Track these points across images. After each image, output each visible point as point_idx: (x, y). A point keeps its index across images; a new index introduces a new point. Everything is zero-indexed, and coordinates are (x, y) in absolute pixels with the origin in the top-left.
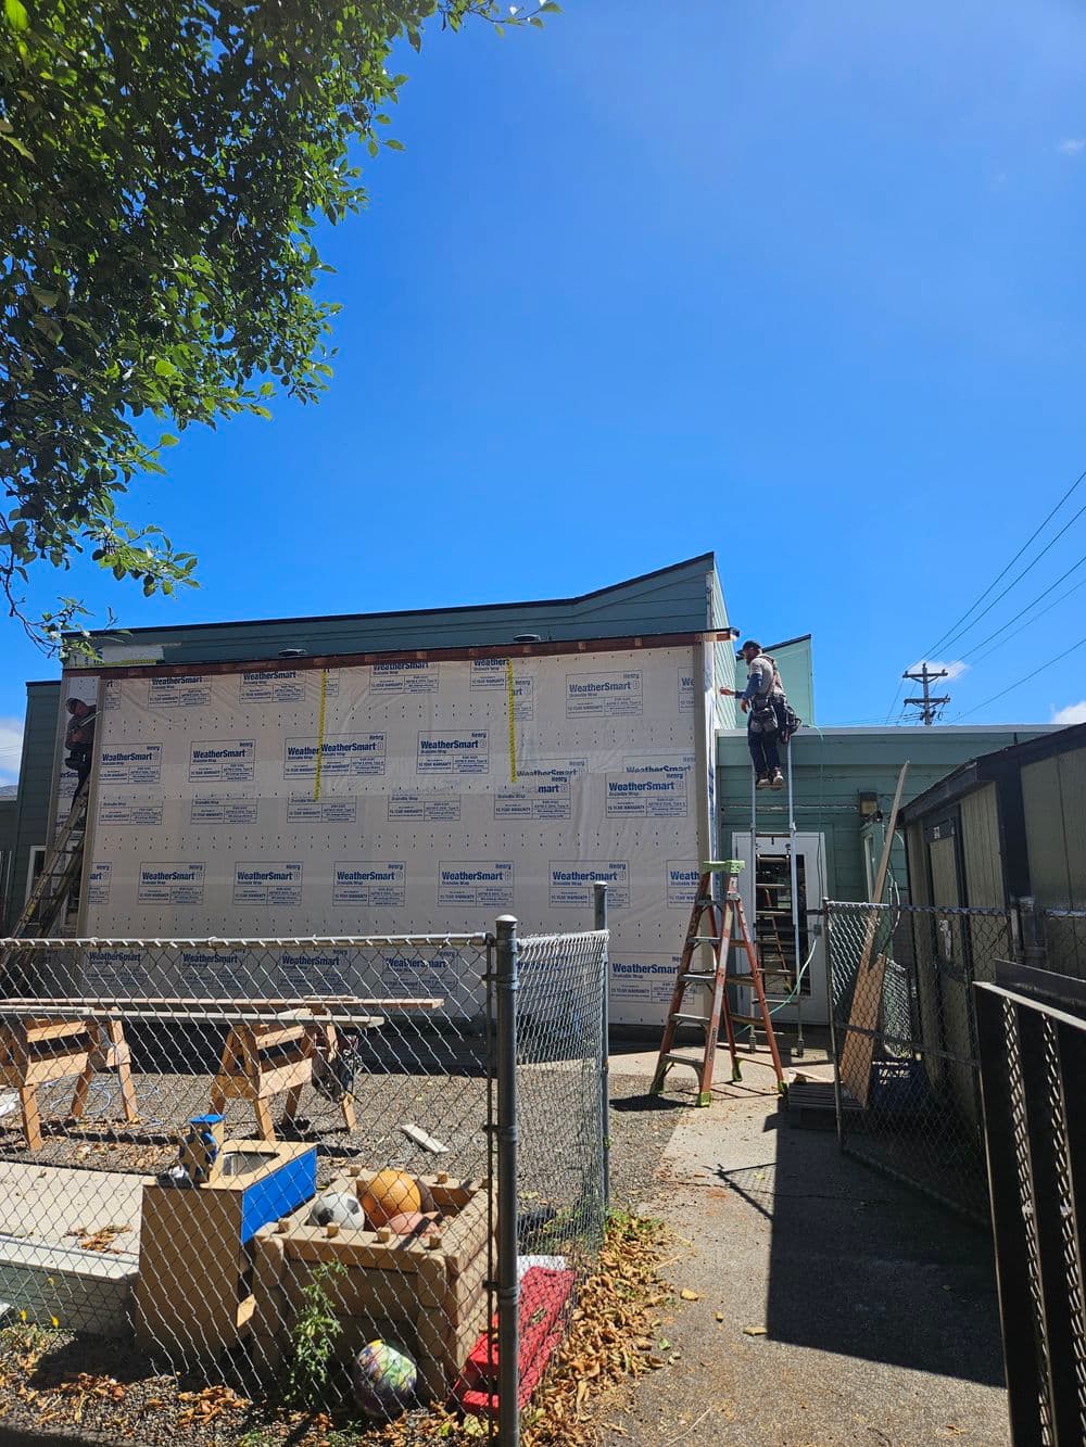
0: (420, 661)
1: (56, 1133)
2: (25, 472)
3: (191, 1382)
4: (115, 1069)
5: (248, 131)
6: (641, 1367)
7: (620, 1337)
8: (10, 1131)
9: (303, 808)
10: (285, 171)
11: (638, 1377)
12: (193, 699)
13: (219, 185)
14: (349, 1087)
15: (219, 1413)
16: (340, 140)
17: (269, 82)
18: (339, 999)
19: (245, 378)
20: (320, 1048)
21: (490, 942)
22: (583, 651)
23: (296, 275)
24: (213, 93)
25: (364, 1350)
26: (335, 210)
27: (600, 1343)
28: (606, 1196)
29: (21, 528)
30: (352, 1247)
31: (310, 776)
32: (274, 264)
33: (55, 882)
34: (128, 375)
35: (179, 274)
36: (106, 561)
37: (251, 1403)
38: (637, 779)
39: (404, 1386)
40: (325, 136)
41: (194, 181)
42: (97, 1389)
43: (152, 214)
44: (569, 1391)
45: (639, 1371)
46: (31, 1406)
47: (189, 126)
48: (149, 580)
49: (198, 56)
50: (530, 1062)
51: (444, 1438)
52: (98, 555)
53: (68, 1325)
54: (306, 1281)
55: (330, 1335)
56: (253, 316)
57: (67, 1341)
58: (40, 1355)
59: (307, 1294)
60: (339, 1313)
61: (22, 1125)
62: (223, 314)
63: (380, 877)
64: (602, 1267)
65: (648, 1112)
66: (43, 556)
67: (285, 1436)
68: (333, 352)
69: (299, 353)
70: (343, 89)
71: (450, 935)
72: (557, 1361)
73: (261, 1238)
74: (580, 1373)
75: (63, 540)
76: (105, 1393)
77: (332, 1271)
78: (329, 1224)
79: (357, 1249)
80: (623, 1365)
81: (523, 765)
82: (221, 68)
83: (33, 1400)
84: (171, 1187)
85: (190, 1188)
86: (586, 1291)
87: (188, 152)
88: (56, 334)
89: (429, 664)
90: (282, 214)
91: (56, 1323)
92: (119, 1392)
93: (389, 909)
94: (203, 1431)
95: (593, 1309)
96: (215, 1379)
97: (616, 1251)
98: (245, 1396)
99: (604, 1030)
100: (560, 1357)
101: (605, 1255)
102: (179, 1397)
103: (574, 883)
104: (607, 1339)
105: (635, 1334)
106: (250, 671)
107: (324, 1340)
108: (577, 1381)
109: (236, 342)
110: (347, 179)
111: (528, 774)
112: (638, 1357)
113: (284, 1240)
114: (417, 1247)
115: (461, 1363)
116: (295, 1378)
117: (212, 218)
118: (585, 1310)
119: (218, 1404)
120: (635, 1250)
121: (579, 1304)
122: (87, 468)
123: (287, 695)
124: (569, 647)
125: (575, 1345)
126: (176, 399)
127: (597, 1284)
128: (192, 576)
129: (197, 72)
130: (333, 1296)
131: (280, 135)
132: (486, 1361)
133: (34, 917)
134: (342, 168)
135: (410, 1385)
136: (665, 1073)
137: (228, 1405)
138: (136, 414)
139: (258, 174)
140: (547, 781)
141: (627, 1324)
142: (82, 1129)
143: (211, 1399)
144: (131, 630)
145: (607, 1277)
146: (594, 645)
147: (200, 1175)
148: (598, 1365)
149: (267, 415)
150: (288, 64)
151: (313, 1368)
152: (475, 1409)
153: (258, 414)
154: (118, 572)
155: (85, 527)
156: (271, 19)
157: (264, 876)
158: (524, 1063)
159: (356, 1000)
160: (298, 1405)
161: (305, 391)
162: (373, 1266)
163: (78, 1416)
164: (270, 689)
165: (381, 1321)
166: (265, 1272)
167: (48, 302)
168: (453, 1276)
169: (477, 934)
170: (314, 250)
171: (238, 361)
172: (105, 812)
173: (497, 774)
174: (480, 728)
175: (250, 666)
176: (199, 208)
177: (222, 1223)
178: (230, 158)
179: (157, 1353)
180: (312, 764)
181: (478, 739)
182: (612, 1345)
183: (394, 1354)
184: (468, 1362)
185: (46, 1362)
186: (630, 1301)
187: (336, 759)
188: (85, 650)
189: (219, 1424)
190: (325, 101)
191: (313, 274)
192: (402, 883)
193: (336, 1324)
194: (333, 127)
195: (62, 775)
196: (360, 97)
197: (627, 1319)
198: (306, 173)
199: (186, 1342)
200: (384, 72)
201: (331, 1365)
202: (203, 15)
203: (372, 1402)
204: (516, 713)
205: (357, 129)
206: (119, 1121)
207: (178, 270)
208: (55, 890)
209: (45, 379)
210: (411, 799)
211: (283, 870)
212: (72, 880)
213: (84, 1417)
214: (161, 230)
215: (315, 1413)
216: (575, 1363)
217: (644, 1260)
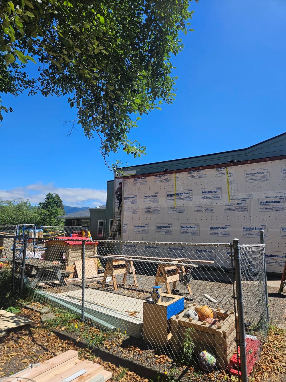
0: (201, 169)
1: (120, 287)
2: (107, 131)
3: (157, 353)
4: (132, 273)
5: (153, 36)
6: (284, 372)
7: (276, 362)
8: (110, 285)
9: (172, 210)
10: (163, 44)
11: (283, 374)
12: (144, 183)
13: (146, 52)
14: (189, 283)
15: (165, 362)
16: (176, 33)
17: (158, 22)
18: (184, 259)
19: (154, 100)
20: (181, 272)
21: (231, 246)
22: (250, 163)
23: (166, 71)
24: (144, 29)
25: (202, 352)
26: (176, 52)
27: (270, 362)
28: (268, 321)
29: (107, 144)
30: (197, 325)
31: (173, 201)
32: (161, 69)
33: (115, 228)
34: (129, 104)
35: (139, 76)
36: (126, 150)
37: (173, 361)
38: (269, 200)
39: (213, 364)
40: (173, 32)
41: (140, 52)
42: (136, 350)
43: (133, 63)
44: (262, 374)
45: (283, 372)
46: (121, 352)
47: (139, 39)
48: (135, 154)
49: (140, 20)
50: (245, 280)
51: (226, 380)
52: (124, 149)
53: (128, 334)
54: (185, 332)
55: (192, 347)
56: (156, 84)
57: (128, 338)
58: (122, 340)
59: (185, 335)
60: (194, 342)
61: (113, 284)
62: (149, 85)
63: (192, 228)
64: (268, 341)
65: (278, 298)
66: (112, 150)
67: (182, 371)
68: (176, 90)
69: (167, 91)
70: (177, 19)
71: (219, 243)
72: (257, 365)
73: (172, 319)
74: (264, 370)
75: (116, 146)
76: (138, 352)
77: (191, 330)
78: (189, 318)
79: (198, 326)
80: (278, 370)
81: (232, 197)
82: (146, 22)
83: (122, 350)
84: (150, 303)
85: (154, 304)
86: (264, 347)
87: (139, 45)
88: (114, 96)
89: (203, 170)
90: (162, 56)
91: (126, 333)
92: (141, 352)
93: (196, 236)
94: (161, 366)
95: (267, 352)
96: (163, 353)
97: (272, 337)
98: (171, 359)
99: (265, 273)
100: (258, 364)
101: (269, 337)
102: (155, 356)
103: (249, 231)
104: (272, 362)
105: (281, 362)
106: (157, 175)
107: (191, 348)
108: (264, 372)
109: (152, 91)
110: (178, 43)
111: (233, 199)
112: (283, 368)
113: (178, 320)
114: (214, 327)
115: (229, 360)
116: (184, 356)
117: (145, 61)
118: (264, 352)
119: (165, 360)
120: (278, 338)
121: (262, 350)
122: (120, 128)
123: (166, 181)
124: (245, 162)
125: (262, 362)
126: (139, 108)
127: (267, 345)
128: (145, 152)
129: (140, 24)
130: (192, 337)
131: (161, 36)
132: (237, 362)
133: (111, 236)
134: (177, 40)
135: (215, 364)
136: (283, 287)
137: (167, 360)
138: (130, 113)
139: (156, 47)
140: (240, 201)
141: (278, 358)
142: (125, 286)
143: (163, 358)
144: (131, 167)
145: (270, 344)
146: (253, 161)
147: (156, 301)
148: (270, 368)
149: (160, 109)
150: (163, 16)
151: (188, 355)
152: (234, 374)
153: (158, 109)
154: (128, 152)
155: (121, 143)
156: (159, 5)
157: (163, 227)
158: (243, 280)
159: (189, 260)
160: (185, 364)
161: (169, 101)
162: (203, 331)
163: (132, 356)
164: (162, 179)
165: (206, 346)
166: (174, 328)
167: (112, 89)
168: (225, 337)
169: (227, 244)
170: (171, 64)
171: (152, 96)
172: (125, 211)
173: (224, 200)
174: (219, 187)
175: (157, 174)
176: (142, 59)
177: (163, 314)
178: (149, 45)
179: (149, 344)
180: (173, 198)
181: (218, 190)
182: (274, 364)
183: (210, 355)
184: (231, 361)
185: (124, 342)
186: (278, 352)
187: (179, 197)
188: (121, 172)
189: (165, 365)
190: (172, 23)
191: (170, 70)
192: (198, 229)
193: (193, 344)
194: (174, 30)
195: (115, 202)
196: (182, 20)
197: (278, 357)
198: (168, 44)
199: (156, 343)
200: (188, 11)
201: (193, 355)
202: (141, 9)
203: (205, 367)
204: (229, 182)
205: (181, 29)
206: (133, 285)
207: (139, 75)
208: (115, 230)
209: (111, 108)
210: (200, 207)
211: (167, 225)
212: (119, 227)
213: (133, 357)
214: (135, 66)
215: (189, 367)
216: (263, 367)
217: (282, 341)
